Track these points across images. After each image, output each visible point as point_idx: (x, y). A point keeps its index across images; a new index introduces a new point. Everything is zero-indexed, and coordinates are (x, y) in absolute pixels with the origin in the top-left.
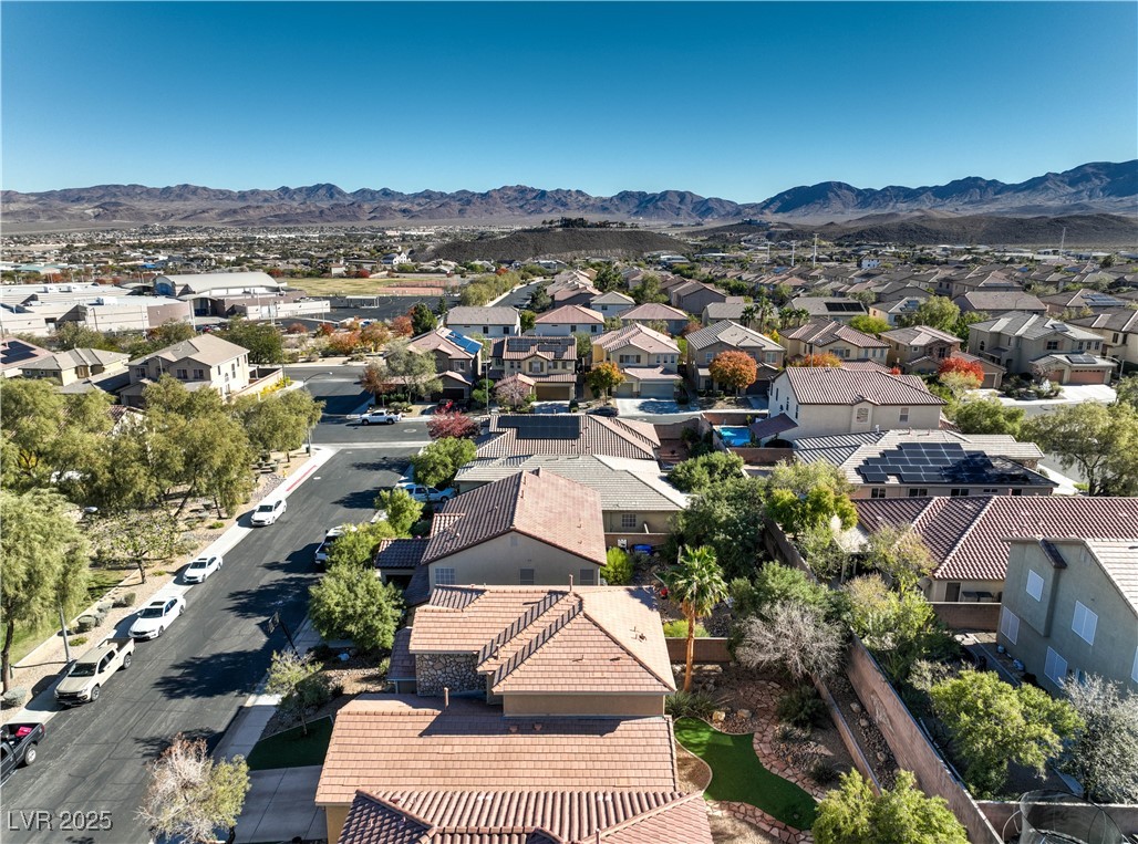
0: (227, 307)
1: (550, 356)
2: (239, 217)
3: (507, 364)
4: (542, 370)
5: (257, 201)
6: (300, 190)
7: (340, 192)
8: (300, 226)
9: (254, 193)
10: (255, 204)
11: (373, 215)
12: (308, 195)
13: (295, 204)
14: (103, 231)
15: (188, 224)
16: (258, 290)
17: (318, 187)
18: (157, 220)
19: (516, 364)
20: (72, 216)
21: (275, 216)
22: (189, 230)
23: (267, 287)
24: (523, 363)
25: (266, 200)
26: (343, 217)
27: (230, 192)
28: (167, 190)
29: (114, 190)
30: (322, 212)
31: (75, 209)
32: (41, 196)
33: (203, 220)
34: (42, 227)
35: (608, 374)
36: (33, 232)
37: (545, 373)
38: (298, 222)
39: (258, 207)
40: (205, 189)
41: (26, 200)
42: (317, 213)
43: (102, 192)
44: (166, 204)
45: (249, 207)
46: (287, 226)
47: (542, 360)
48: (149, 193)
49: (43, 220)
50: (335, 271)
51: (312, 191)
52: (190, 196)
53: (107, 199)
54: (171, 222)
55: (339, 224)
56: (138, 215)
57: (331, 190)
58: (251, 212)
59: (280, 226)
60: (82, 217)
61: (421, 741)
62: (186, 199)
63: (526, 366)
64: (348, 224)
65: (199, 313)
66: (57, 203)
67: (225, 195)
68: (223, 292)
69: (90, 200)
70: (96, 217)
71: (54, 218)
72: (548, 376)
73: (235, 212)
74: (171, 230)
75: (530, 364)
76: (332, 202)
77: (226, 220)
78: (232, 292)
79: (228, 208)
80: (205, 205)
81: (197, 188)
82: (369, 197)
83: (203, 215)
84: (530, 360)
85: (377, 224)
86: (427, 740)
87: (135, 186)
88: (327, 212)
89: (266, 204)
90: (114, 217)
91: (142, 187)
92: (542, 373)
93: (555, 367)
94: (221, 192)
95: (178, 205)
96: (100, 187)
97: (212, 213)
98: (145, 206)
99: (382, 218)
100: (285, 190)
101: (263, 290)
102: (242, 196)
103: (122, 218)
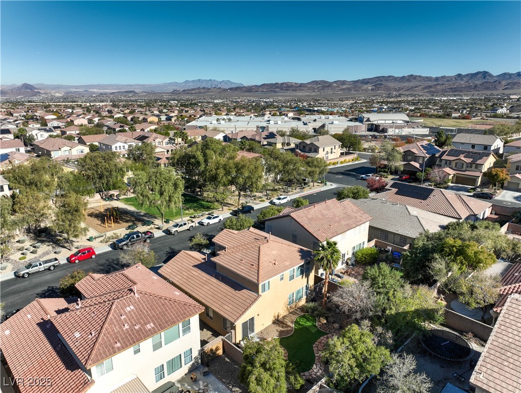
0: (381, 128)
1: (469, 160)
2: (432, 89)
3: (443, 162)
4: (462, 168)
5: (444, 81)
6: (467, 75)
7: (491, 75)
8: (461, 93)
9: (443, 77)
10: (442, 83)
11: (507, 87)
12: (471, 78)
13: (463, 82)
14: (372, 96)
15: (407, 93)
16: (399, 122)
17: (478, 73)
18: (395, 91)
19: (448, 162)
20: (363, 90)
21: (450, 89)
22: (407, 96)
23: (403, 121)
24: (452, 162)
25: (448, 81)
26: (487, 89)
27: (431, 77)
28: (403, 78)
29: (381, 78)
30: (476, 86)
31: (365, 87)
32: (354, 82)
33: (415, 91)
34: (351, 94)
35: (496, 175)
36: (348, 97)
37: (464, 169)
38: (461, 91)
39: (442, 84)
40: (420, 76)
41: (349, 84)
42: (473, 87)
43: (377, 79)
44: (401, 84)
45: (438, 84)
46: (454, 94)
47: (463, 162)
48: (395, 79)
49: (352, 92)
50: (453, 115)
51: (473, 76)
52: (412, 80)
53: (378, 83)
54: (401, 92)
55: (484, 92)
56: (388, 89)
57: (485, 74)
58: (438, 87)
59: (451, 93)
60: (366, 90)
61: (191, 267)
62: (410, 81)
63: (453, 164)
64: (489, 92)
65: (369, 130)
66: (360, 85)
67: (429, 79)
68: (383, 122)
69: (371, 83)
70: (372, 90)
71: (357, 90)
72: (465, 171)
73: (431, 87)
74: (399, 96)
75: (456, 163)
76: (484, 81)
77: (425, 91)
78: (387, 122)
79: (428, 85)
80: (418, 84)
81: (416, 76)
82: (508, 77)
83: (415, 89)
84: (456, 161)
85: (506, 92)
86: (193, 268)
87: (390, 76)
88: (479, 86)
89: (447, 83)
90: (378, 90)
91: (393, 76)
92: (462, 169)
93: (471, 167)
94: (427, 78)
95: (406, 84)
96: (376, 77)
97: (420, 88)
98: (392, 85)
99: (512, 88)
100: (459, 75)
101: (401, 122)
102: (437, 79)
103: (381, 90)
